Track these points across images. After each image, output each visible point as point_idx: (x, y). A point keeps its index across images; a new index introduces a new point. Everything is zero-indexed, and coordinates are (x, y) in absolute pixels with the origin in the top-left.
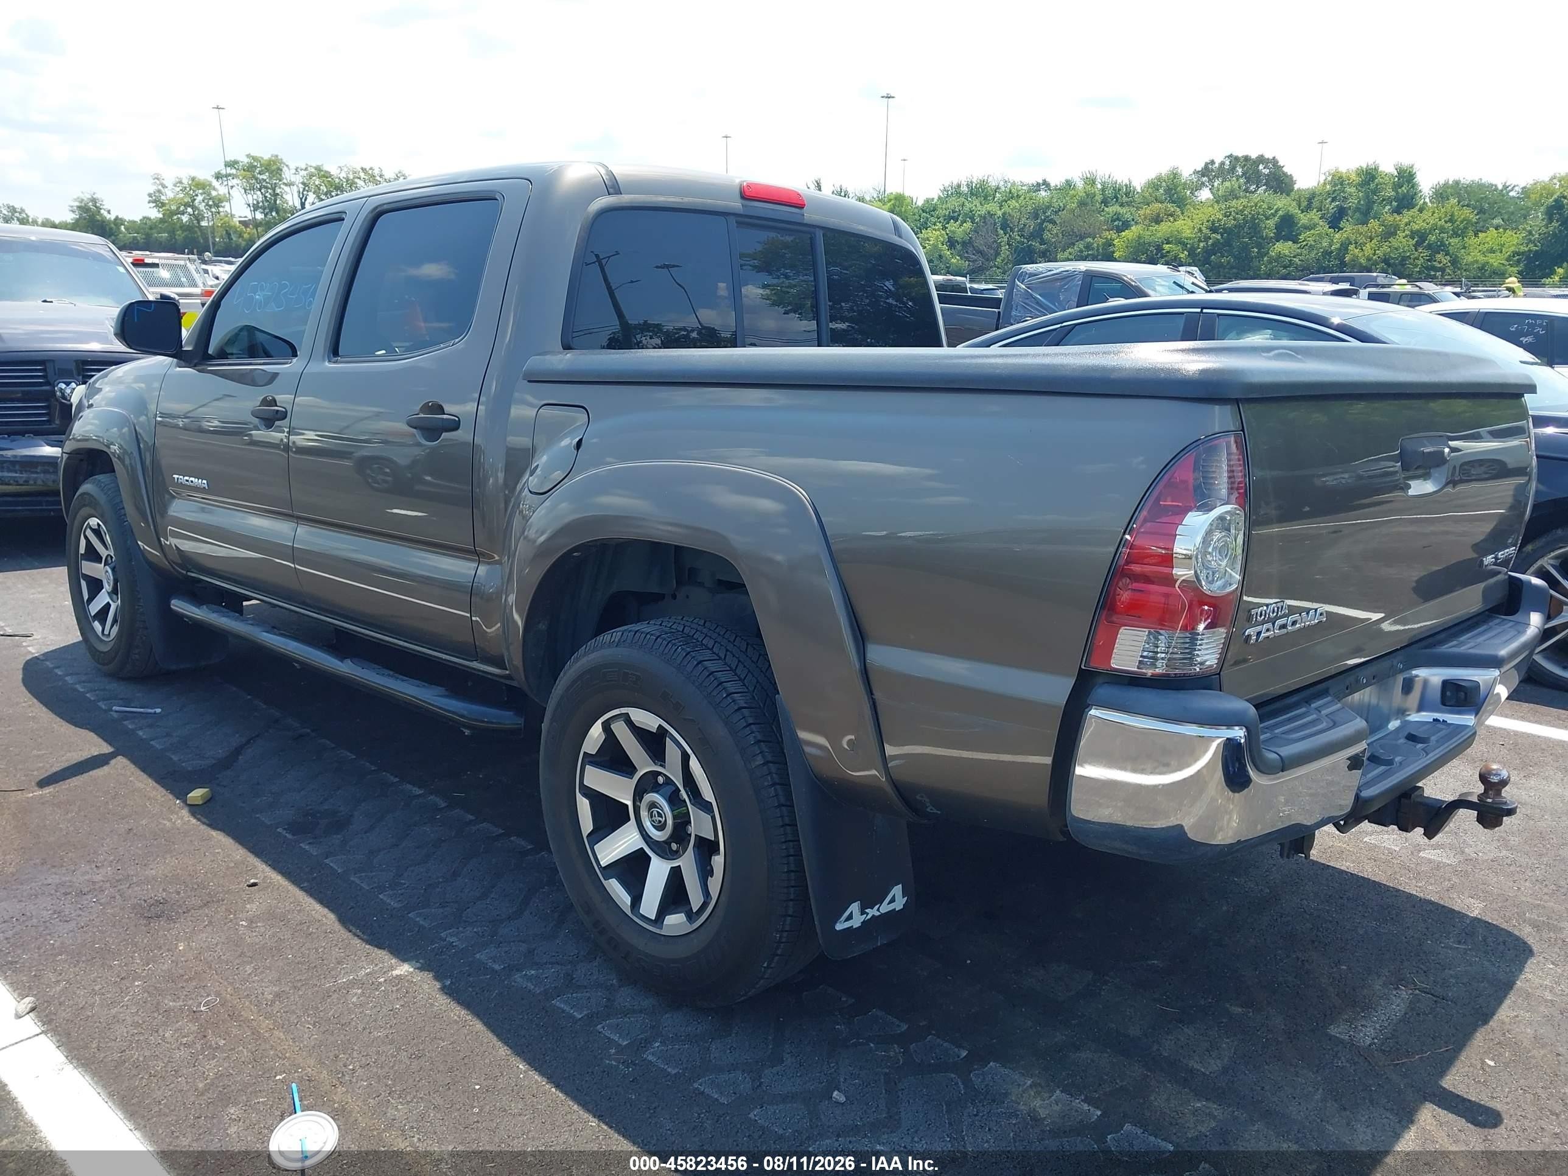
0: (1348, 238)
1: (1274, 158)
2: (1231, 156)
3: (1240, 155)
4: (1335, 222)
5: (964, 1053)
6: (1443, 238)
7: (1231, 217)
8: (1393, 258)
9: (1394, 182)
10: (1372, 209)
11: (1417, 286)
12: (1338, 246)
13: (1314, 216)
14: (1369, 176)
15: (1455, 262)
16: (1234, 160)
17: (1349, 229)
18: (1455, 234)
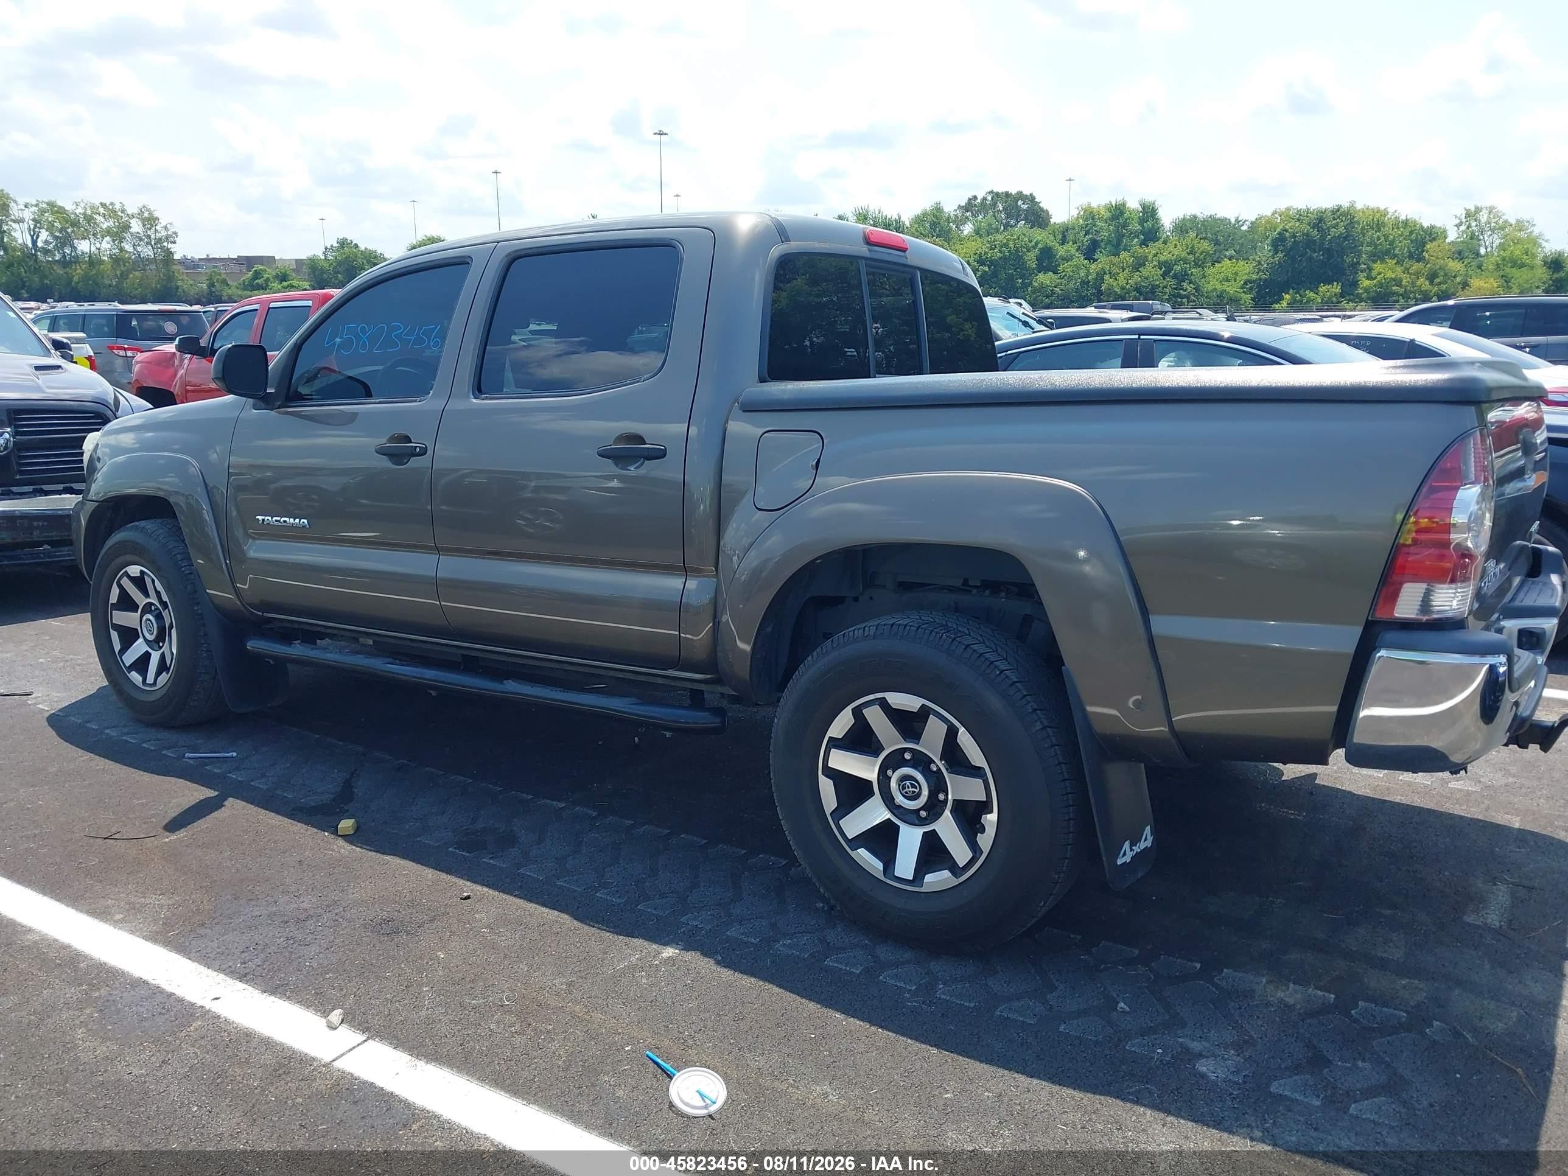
0: (1102, 268)
1: (1031, 195)
2: (992, 192)
3: (1000, 192)
4: (1090, 254)
5: (1198, 966)
6: (1186, 268)
7: (997, 250)
8: (1144, 287)
9: (1139, 217)
10: (1122, 241)
11: (1197, 313)
12: (1094, 276)
13: (1070, 248)
14: (1118, 212)
15: (1197, 289)
16: (996, 195)
17: (1103, 260)
18: (1197, 265)
